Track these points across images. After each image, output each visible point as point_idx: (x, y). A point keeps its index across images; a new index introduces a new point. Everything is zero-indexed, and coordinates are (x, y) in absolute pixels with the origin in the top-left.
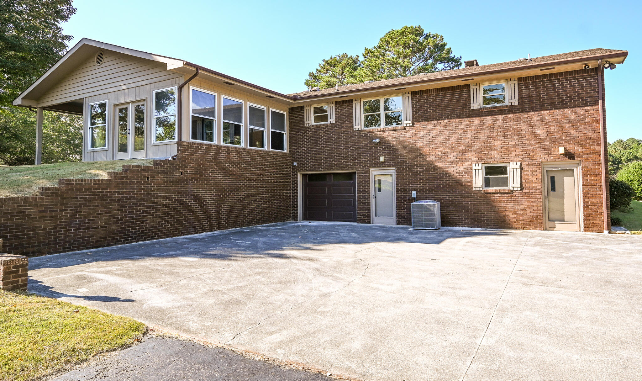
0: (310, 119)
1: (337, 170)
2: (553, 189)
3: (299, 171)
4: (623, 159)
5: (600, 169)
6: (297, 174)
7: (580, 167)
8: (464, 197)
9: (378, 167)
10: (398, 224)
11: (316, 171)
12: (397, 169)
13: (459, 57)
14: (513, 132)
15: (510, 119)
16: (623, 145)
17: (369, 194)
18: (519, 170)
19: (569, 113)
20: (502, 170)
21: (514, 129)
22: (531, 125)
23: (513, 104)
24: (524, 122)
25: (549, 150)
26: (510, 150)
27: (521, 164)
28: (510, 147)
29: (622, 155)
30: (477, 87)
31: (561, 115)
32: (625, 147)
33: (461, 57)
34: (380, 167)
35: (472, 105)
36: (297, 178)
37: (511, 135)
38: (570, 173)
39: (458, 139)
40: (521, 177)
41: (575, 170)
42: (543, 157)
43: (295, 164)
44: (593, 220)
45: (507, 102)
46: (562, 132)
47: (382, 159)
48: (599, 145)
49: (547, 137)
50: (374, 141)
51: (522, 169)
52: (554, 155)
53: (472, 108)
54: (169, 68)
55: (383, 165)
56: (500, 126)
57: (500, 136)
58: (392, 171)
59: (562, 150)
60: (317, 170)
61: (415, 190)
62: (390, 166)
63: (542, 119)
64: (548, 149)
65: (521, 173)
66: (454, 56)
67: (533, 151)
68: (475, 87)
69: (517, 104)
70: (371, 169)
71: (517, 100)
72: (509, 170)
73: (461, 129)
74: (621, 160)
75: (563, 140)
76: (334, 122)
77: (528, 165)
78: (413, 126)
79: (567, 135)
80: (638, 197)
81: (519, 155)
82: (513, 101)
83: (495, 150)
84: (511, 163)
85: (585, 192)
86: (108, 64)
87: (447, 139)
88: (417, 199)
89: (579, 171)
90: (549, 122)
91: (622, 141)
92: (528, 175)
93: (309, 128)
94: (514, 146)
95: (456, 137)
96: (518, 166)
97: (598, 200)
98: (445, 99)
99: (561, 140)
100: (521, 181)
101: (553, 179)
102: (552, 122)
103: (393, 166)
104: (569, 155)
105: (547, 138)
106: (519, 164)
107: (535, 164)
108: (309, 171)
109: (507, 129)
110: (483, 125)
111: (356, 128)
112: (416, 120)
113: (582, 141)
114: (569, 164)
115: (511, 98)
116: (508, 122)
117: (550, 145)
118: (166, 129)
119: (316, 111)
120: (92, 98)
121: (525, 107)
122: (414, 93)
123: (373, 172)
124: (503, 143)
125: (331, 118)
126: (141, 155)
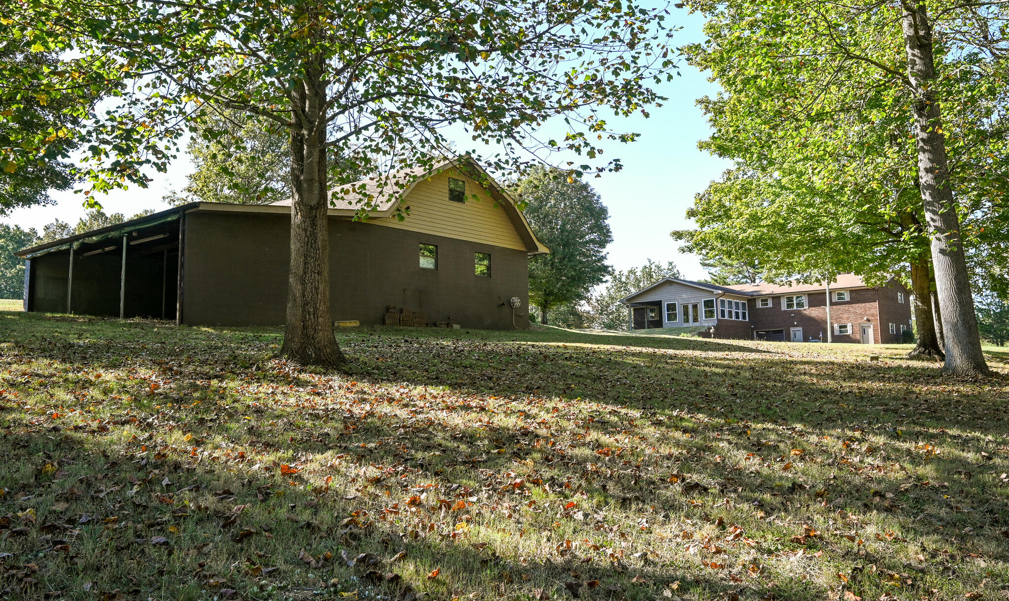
0: (759, 305)
1: (774, 329)
2: (865, 334)
5: (878, 325)
6: (754, 331)
7: (872, 324)
9: (794, 327)
12: (804, 327)
14: (848, 311)
18: (851, 327)
19: (868, 305)
20: (845, 327)
22: (855, 309)
24: (852, 307)
25: (862, 318)
26: (848, 319)
30: (834, 293)
31: (865, 305)
35: (833, 300)
36: (754, 333)
37: (848, 313)
38: (869, 327)
40: (852, 329)
42: (860, 321)
43: (752, 326)
45: (846, 300)
46: (865, 311)
47: (796, 323)
48: (878, 316)
49: (860, 313)
50: (792, 315)
51: (853, 326)
52: (863, 320)
54: (714, 293)
55: (796, 326)
56: (844, 309)
57: (844, 313)
58: (801, 329)
59: (866, 318)
60: (764, 329)
61: (811, 336)
63: (858, 306)
67: (856, 319)
69: (849, 300)
72: (848, 327)
76: (772, 306)
77: (854, 324)
78: (808, 309)
79: (868, 313)
81: (851, 320)
83: (842, 318)
84: (849, 324)
85: (874, 332)
86: (674, 287)
87: (824, 315)
89: (872, 326)
90: (861, 307)
92: (855, 328)
93: (760, 309)
94: (849, 317)
97: (878, 335)
98: (822, 298)
99: (865, 314)
100: (852, 331)
101: (864, 329)
103: (801, 326)
104: (868, 320)
106: (851, 324)
107: (857, 324)
108: (760, 329)
109: (846, 310)
110: (837, 309)
111: (783, 309)
112: (810, 306)
113: (873, 315)
114: (868, 324)
115: (847, 297)
116: (846, 307)
117: (862, 316)
118: (710, 314)
119: (762, 301)
120: (667, 300)
121: (852, 301)
122: (809, 295)
123: (792, 329)
124: (845, 316)
125: (770, 304)
126: (696, 324)
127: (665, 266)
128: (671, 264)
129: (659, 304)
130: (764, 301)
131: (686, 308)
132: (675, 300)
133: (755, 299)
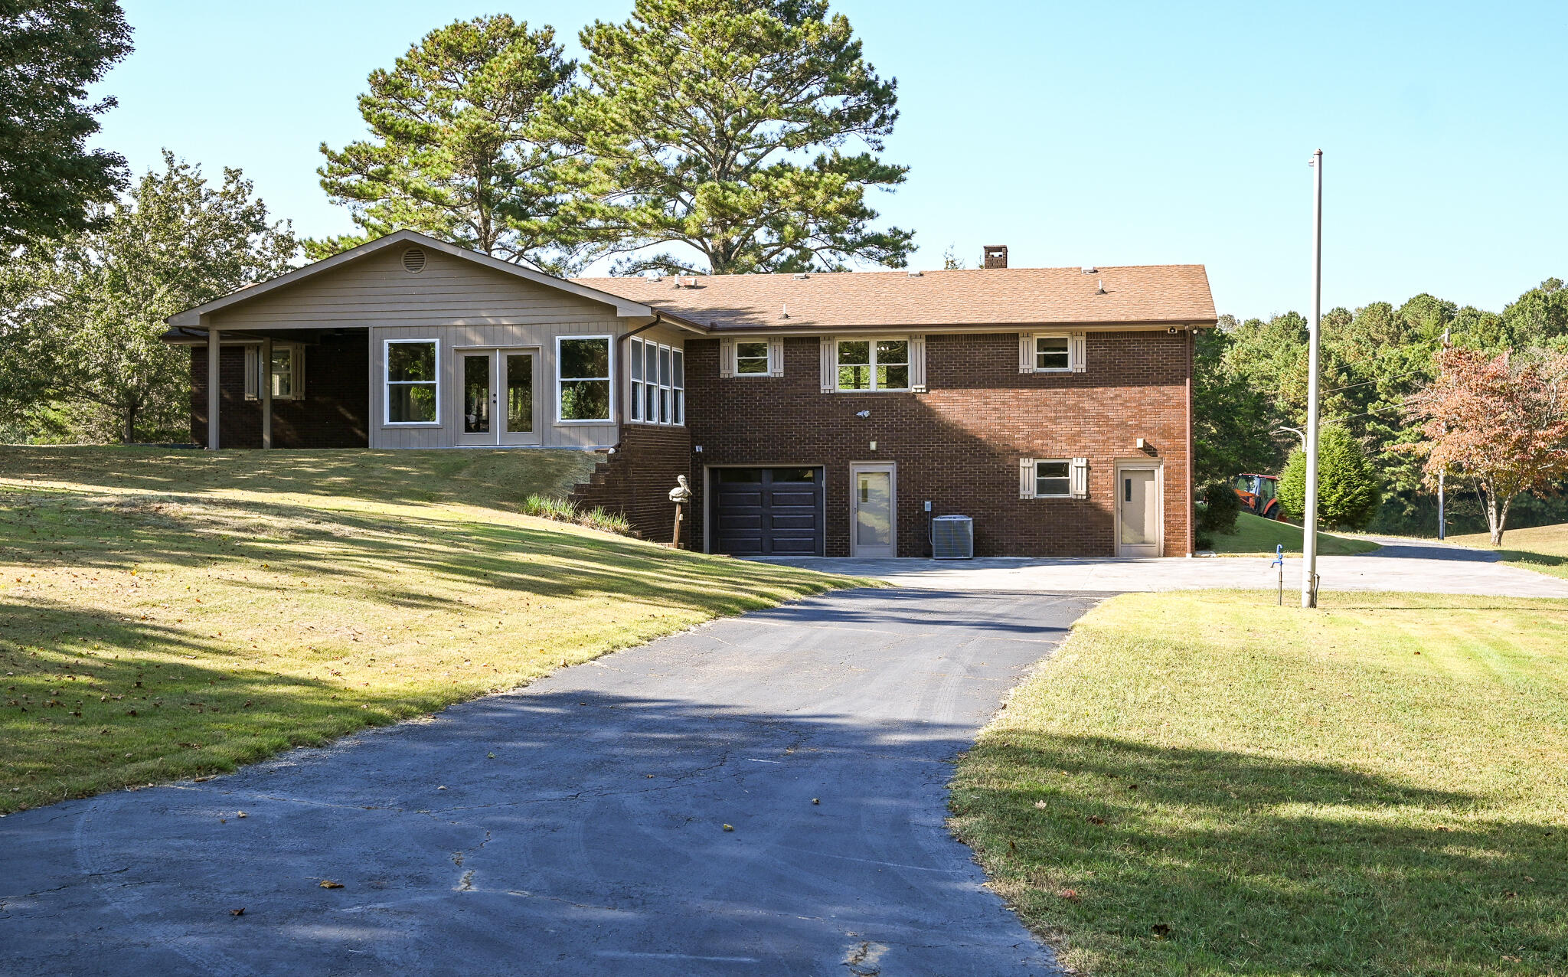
0: (731, 366)
1: (787, 462)
2: (1128, 498)
3: (706, 463)
4: (1380, 381)
5: (1185, 470)
6: (702, 469)
7: (1162, 467)
8: (1007, 511)
9: (865, 459)
10: (898, 556)
11: (743, 463)
12: (899, 464)
13: (890, 82)
14: (1079, 411)
15: (1074, 393)
16: (1389, 325)
17: (848, 505)
18: (1085, 470)
19: (1151, 393)
20: (1062, 469)
21: (1079, 408)
22: (1102, 405)
23: (1079, 371)
24: (1093, 399)
25: (1126, 441)
26: (1074, 439)
27: (1088, 461)
28: (1074, 435)
29: (1379, 368)
30: (1028, 339)
31: (1140, 392)
32: (1394, 333)
33: (895, 81)
34: (868, 459)
35: (1021, 367)
36: (702, 475)
37: (1074, 417)
38: (1149, 474)
39: (999, 418)
40: (1088, 480)
41: (1156, 471)
42: (1118, 452)
43: (699, 449)
44: (1175, 540)
45: (1070, 368)
46: (1141, 417)
47: (873, 446)
48: (1185, 438)
49: (1122, 423)
50: (860, 414)
51: (1089, 468)
52: (1130, 449)
53: (1021, 372)
54: (619, 314)
55: (875, 456)
56: (1060, 403)
57: (1060, 417)
58: (890, 467)
59: (1140, 443)
60: (746, 463)
61: (929, 499)
62: (887, 459)
63: (1116, 396)
64: (1123, 441)
65: (1088, 475)
66: (877, 78)
67: (1104, 442)
68: (1026, 339)
69: (1084, 371)
70: (851, 463)
71: (1084, 366)
72: (1072, 470)
73: (1004, 403)
74: (1374, 387)
75: (1142, 428)
76: (782, 375)
77: (1097, 462)
78: (927, 393)
79: (1149, 421)
80: (1332, 518)
81: (1085, 447)
82: (1079, 366)
83: (1052, 438)
84: (1074, 459)
85: (1167, 502)
87: (982, 418)
88: (935, 513)
89: (1160, 473)
90: (1126, 401)
91: (1386, 308)
92: (1097, 477)
93: (731, 381)
94: (1079, 433)
95: (995, 415)
96: (1084, 464)
97: (1181, 513)
98: (980, 353)
99: (1139, 428)
100: (1088, 487)
101: (1128, 482)
102: (1130, 402)
103: (892, 459)
104: (1149, 450)
105: (1123, 425)
106: (1085, 460)
107: (1106, 462)
108: (728, 463)
109: (1070, 408)
110: (1037, 400)
111: (825, 388)
112: (932, 384)
113: (1166, 433)
114: (1148, 462)
115: (1077, 361)
116: (1071, 396)
117: (1126, 434)
118: (588, 403)
119: (744, 350)
120: (392, 330)
121: (1096, 377)
122: (930, 339)
123: (855, 468)
124: (1064, 428)
125: (775, 365)
126: (522, 441)
127: (215, 182)
128: (233, 175)
129: (355, 341)
130: (751, 353)
131: (477, 369)
132: (434, 330)
133: (715, 343)
